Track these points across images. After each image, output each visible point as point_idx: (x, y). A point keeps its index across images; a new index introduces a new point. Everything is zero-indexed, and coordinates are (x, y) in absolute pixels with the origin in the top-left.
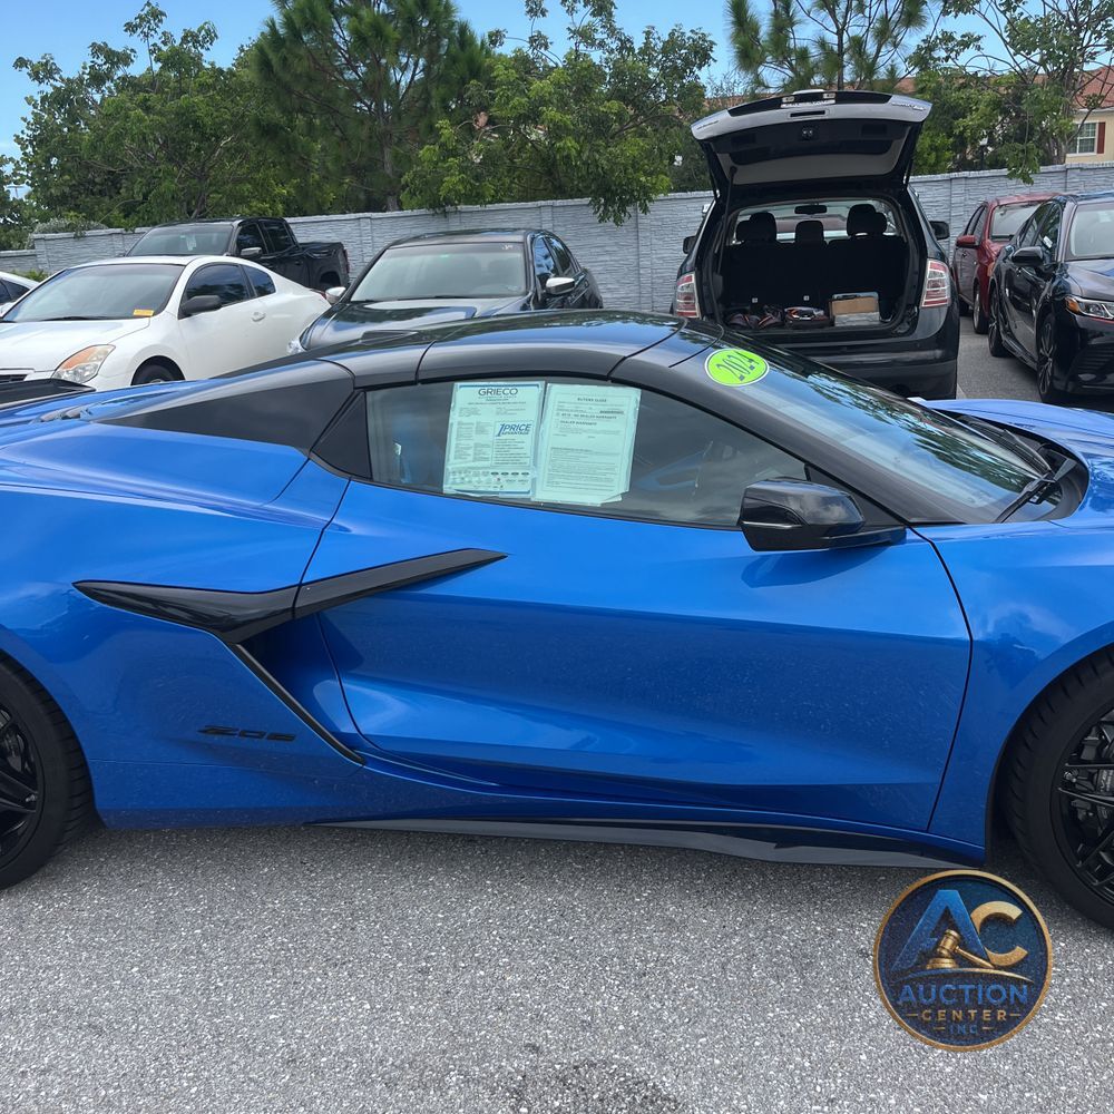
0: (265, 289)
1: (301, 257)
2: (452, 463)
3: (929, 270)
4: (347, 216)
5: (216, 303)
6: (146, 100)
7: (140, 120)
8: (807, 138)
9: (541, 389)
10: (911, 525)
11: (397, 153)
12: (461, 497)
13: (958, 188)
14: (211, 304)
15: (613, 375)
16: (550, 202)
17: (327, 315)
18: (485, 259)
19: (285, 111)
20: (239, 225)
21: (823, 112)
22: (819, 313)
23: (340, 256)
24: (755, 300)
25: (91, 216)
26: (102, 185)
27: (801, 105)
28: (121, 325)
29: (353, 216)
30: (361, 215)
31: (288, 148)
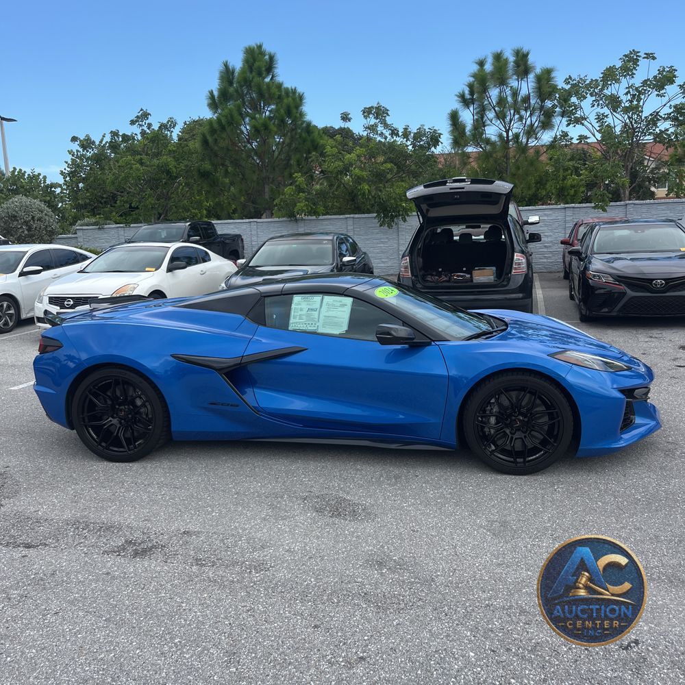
0: (206, 259)
1: (219, 242)
2: (292, 321)
3: (515, 257)
4: (244, 221)
5: (184, 266)
6: (141, 159)
7: (138, 170)
8: (456, 199)
9: (321, 298)
10: (434, 341)
11: (272, 189)
12: (294, 331)
13: (569, 212)
14: (181, 266)
15: (345, 293)
16: (352, 216)
17: (237, 273)
18: (314, 247)
19: (213, 164)
20: (189, 225)
21: (463, 188)
22: (468, 276)
23: (240, 242)
24: (440, 270)
25: (107, 218)
26: (107, 198)
27: (456, 184)
28: (140, 275)
29: (247, 220)
30: (252, 220)
31: (214, 183)
